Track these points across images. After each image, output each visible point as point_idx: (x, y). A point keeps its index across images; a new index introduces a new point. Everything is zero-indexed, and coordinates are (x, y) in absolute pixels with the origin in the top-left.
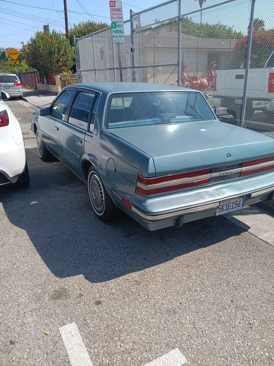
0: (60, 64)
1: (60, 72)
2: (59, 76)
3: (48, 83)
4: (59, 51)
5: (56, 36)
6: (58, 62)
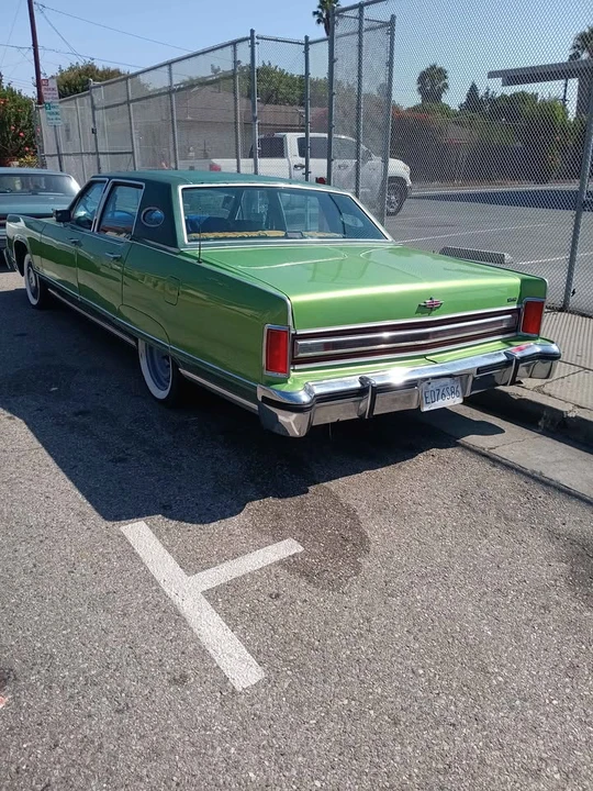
0: (21, 142)
4: (18, 119)
6: (15, 138)
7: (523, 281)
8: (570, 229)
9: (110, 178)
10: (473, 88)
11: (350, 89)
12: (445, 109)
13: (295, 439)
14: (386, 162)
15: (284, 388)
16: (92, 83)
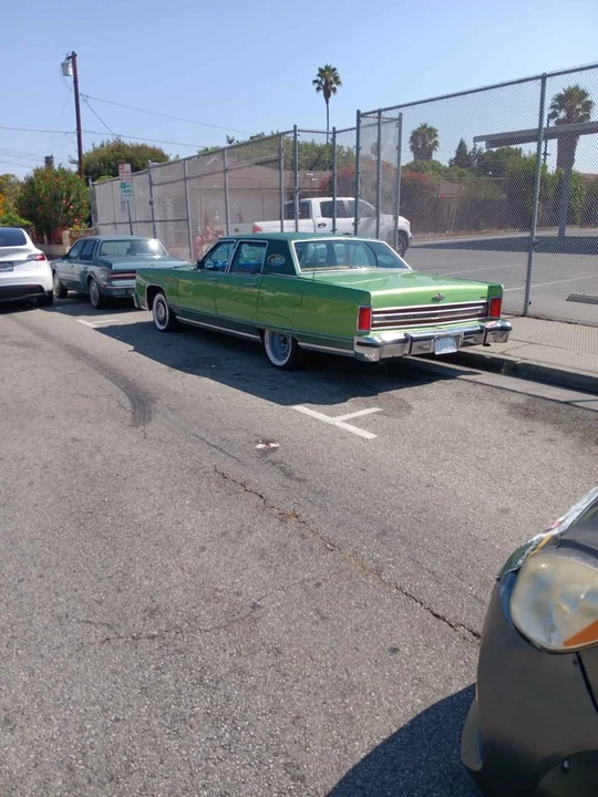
0: (70, 213)
1: (70, 226)
2: (67, 232)
3: (50, 243)
4: (69, 195)
5: (63, 173)
6: (66, 211)
7: (490, 287)
8: (526, 261)
9: (238, 239)
10: (462, 145)
11: (350, 152)
12: (436, 167)
13: (374, 363)
14: (396, 219)
15: (369, 336)
16: (151, 163)
